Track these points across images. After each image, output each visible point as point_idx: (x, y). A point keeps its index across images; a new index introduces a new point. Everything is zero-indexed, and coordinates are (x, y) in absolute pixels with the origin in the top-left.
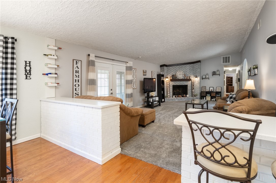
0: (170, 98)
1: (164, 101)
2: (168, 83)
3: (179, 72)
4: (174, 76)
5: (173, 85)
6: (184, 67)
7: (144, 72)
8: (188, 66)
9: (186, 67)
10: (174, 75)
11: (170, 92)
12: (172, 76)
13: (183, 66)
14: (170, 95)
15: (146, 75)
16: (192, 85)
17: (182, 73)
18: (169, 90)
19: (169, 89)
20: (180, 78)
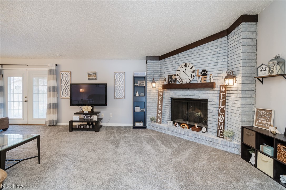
0: (161, 123)
1: (145, 127)
2: (161, 92)
3: (183, 66)
4: (171, 78)
5: (171, 96)
6: (196, 52)
7: (89, 75)
8: (209, 46)
9: (203, 50)
10: (172, 76)
11: (161, 112)
12: (167, 77)
13: (193, 49)
14: (161, 119)
15: (96, 79)
16: (220, 102)
17: (191, 68)
18: (162, 107)
19: (162, 105)
20: (184, 83)
